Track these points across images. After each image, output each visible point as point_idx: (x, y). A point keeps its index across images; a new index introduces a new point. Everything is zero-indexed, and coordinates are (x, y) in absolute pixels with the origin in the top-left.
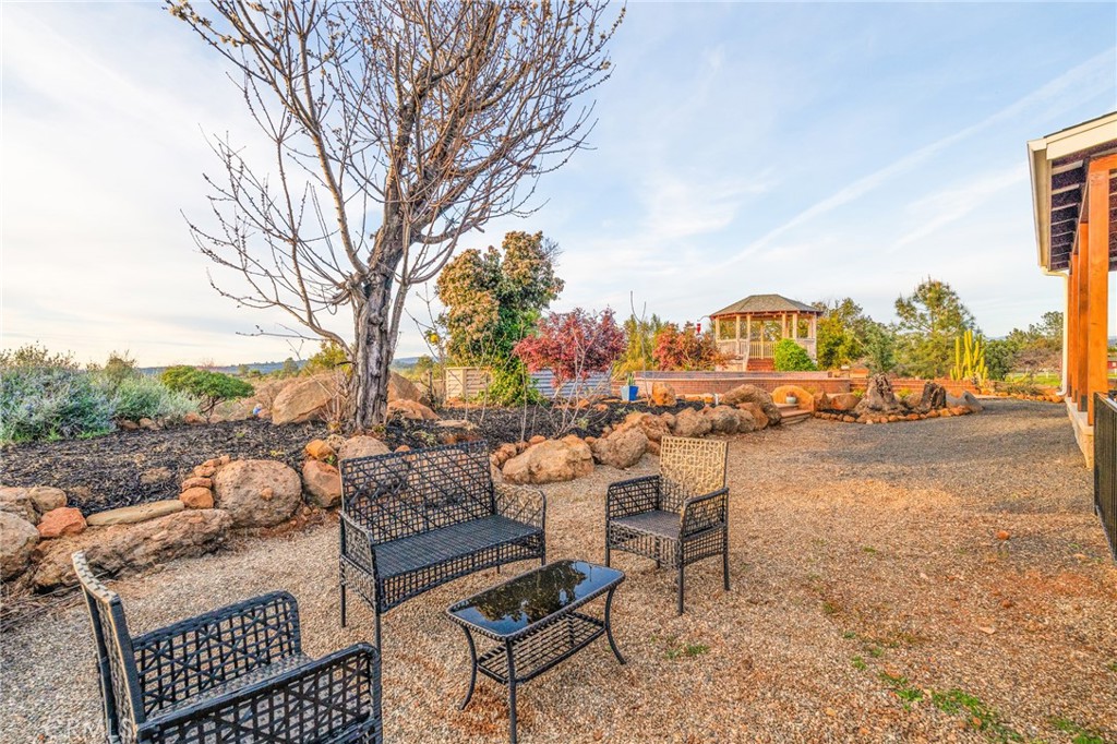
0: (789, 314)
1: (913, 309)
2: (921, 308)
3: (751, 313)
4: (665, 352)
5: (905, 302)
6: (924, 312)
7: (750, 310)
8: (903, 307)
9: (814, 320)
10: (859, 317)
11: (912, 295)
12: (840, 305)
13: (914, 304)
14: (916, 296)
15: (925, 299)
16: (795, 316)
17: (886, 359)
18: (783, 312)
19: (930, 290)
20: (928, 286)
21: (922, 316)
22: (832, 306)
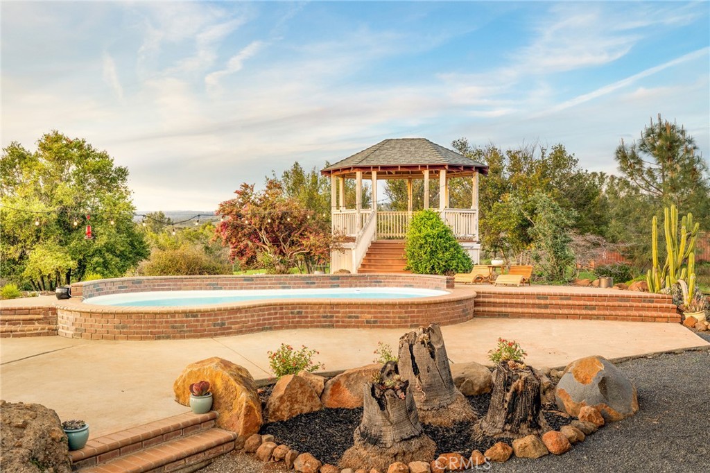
0: (435, 169)
1: (640, 162)
2: (649, 161)
3: (375, 168)
4: (227, 233)
5: (629, 152)
6: (654, 167)
7: (374, 163)
8: (626, 158)
9: (476, 179)
10: (574, 171)
11: (638, 143)
12: (547, 155)
13: (641, 155)
14: (643, 145)
15: (654, 148)
16: (443, 173)
17: (563, 248)
18: (424, 167)
19: (660, 135)
20: (657, 131)
21: (650, 172)
22: (537, 156)
